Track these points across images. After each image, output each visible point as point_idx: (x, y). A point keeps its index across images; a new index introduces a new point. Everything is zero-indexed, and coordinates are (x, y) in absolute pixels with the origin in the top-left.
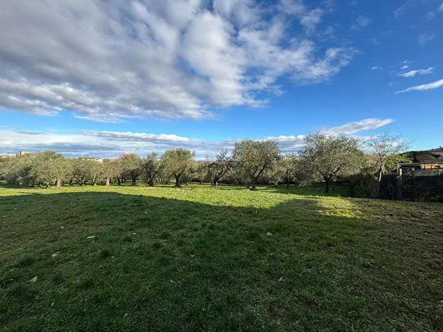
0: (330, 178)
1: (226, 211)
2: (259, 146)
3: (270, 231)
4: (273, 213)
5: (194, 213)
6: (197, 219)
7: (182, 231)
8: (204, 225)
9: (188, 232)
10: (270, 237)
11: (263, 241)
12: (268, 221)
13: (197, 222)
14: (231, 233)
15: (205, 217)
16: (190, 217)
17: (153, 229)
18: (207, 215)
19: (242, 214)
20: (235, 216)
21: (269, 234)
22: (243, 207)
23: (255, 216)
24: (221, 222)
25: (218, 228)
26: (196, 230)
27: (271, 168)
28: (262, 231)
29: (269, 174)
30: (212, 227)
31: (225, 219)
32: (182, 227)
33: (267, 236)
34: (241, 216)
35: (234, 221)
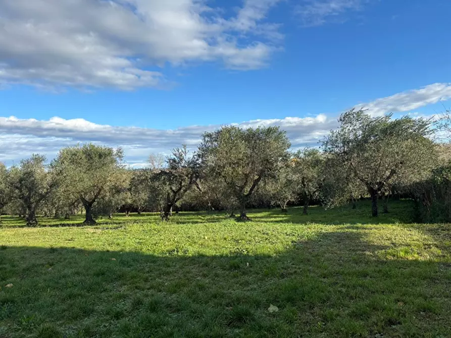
0: (379, 189)
1: (187, 269)
2: (251, 137)
3: (275, 301)
4: (280, 265)
5: (120, 277)
6: (124, 290)
7: (87, 322)
8: (138, 303)
9: (102, 322)
10: (274, 315)
11: (261, 327)
12: (270, 283)
13: (124, 297)
14: (194, 315)
15: (142, 285)
16: (108, 287)
17: (20, 323)
18: (146, 280)
19: (220, 272)
20: (205, 276)
21: (273, 308)
22: (222, 256)
23: (244, 273)
24: (175, 292)
25: (169, 306)
26: (118, 316)
27: (274, 177)
28: (258, 304)
29: (270, 188)
30: (154, 307)
31: (184, 285)
32: (87, 313)
33: (270, 314)
34: (217, 275)
35: (202, 288)
